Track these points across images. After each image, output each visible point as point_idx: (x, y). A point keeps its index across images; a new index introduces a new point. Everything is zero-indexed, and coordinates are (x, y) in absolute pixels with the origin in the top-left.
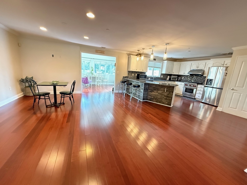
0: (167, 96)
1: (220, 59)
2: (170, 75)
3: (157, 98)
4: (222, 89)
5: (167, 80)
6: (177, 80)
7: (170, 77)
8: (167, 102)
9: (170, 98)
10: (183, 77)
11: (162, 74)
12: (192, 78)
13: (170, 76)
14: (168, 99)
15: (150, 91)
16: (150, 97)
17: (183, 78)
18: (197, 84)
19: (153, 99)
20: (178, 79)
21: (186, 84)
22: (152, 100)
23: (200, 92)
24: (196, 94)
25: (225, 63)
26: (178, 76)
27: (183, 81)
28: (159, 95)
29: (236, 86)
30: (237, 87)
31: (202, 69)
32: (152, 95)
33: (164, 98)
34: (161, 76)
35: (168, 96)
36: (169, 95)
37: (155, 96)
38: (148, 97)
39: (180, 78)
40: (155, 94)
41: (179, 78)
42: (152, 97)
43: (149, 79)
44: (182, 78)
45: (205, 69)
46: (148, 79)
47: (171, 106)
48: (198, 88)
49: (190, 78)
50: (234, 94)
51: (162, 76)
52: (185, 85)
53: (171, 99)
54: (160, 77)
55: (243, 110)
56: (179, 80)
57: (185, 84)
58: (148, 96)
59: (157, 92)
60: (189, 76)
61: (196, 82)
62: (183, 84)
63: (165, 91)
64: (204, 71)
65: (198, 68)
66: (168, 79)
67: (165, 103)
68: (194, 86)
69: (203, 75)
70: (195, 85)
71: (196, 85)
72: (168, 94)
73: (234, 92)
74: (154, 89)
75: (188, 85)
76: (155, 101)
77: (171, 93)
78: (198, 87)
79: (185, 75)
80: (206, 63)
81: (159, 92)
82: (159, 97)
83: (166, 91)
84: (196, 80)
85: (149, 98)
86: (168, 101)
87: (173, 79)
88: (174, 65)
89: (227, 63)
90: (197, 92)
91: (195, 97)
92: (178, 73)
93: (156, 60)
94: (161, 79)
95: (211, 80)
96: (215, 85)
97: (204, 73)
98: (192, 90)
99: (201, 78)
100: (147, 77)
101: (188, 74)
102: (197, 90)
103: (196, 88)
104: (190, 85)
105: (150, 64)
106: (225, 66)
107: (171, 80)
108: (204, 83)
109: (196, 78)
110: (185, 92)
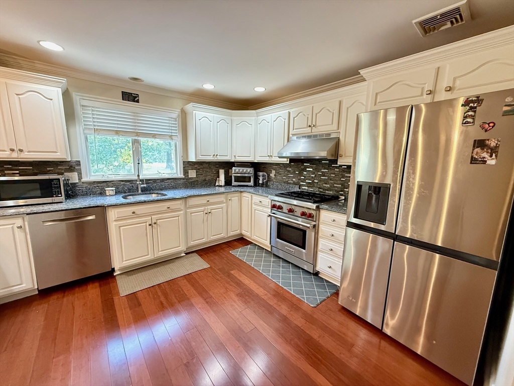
2: (229, 166)
5: (219, 186)
6: (252, 183)
7: (227, 175)
10: (272, 169)
11: (188, 165)
12: (301, 174)
17: (272, 174)
18: (314, 206)
20: (256, 179)
21: (278, 204)
23: (332, 245)
25: (445, 84)
26: (257, 167)
31: (329, 135)
39: (263, 176)
41: (261, 174)
43: (108, 193)
44: (269, 176)
45: (342, 130)
46: (105, 195)
48: (322, 228)
49: (294, 173)
51: (192, 174)
52: (274, 206)
54: (182, 176)
56: (260, 182)
57: (274, 203)
62: (267, 202)
64: (339, 139)
65: (316, 131)
66: (222, 183)
68: (304, 214)
69: (335, 161)
70: (307, 211)
71: (313, 212)
75: (285, 208)
78: (321, 221)
79: (279, 164)
80: (340, 102)
84: (313, 181)
87: (238, 179)
88: (234, 125)
89: (455, 79)
90: (322, 243)
91: (315, 266)
92: (252, 155)
93: (138, 101)
94: (188, 183)
95: (379, 192)
96: (405, 220)
97: (340, 152)
98: (301, 233)
99: (332, 171)
100: (99, 185)
101: (280, 157)
102: (320, 234)
103: (314, 226)
104: (290, 207)
105: (97, 118)
106: (442, 96)
107: (234, 183)
108: (343, 198)
109: (313, 173)
110: (279, 237)
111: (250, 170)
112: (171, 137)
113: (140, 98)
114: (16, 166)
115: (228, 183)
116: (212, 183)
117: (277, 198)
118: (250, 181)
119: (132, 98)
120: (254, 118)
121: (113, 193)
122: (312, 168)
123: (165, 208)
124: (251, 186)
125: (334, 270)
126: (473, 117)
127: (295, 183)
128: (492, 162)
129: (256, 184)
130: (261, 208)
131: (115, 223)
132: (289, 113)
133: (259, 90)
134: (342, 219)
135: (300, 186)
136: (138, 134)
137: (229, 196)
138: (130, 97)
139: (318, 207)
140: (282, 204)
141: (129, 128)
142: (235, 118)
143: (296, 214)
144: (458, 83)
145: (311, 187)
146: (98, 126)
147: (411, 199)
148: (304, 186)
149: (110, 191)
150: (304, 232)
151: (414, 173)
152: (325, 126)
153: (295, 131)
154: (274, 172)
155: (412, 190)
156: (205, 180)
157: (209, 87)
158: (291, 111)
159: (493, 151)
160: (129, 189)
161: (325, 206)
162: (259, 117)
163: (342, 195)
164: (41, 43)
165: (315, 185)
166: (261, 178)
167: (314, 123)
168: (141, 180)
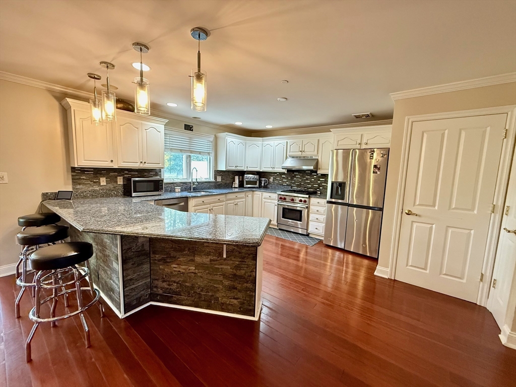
0: (235, 275)
1: (351, 128)
2: (241, 173)
3: (193, 287)
4: (381, 209)
5: (235, 188)
6: (257, 185)
7: (241, 180)
8: (235, 302)
9: (247, 282)
10: (271, 176)
11: (218, 173)
12: (292, 179)
13: (241, 177)
14: (239, 286)
15: (159, 260)
16: (165, 285)
17: (271, 180)
18: (307, 196)
19: (178, 294)
20: (260, 183)
21: (283, 197)
22: (175, 297)
23: (317, 216)
24: (310, 223)
25: (364, 141)
26: (261, 174)
27: (274, 190)
28: (200, 273)
29: (417, 203)
30: (419, 205)
31: (312, 157)
32: (171, 275)
33: (225, 286)
34: (215, 178)
35: (238, 273)
36: (243, 272)
37: (185, 281)
38: (156, 287)
39: (264, 181)
40: (182, 268)
41: (263, 179)
42: (174, 286)
43: (177, 190)
44: (269, 180)
45: (320, 155)
46: (174, 191)
47: (254, 316)
48: (311, 207)
49: (287, 178)
50: (415, 225)
51: (219, 179)
52: (281, 198)
53: (249, 285)
54: (213, 180)
55: (444, 273)
56: (263, 185)
57: (280, 196)
58: (156, 282)
59: (193, 261)
60: (284, 174)
61: (303, 189)
62: (275, 196)
63: (221, 254)
64: (318, 160)
65: (304, 154)
66: (237, 185)
67: (230, 307)
68: (301, 201)
69: (316, 172)
70: (303, 199)
71: (307, 199)
72: (237, 267)
73: (413, 222)
74: (175, 250)
75: (288, 199)
76: (190, 302)
77: (251, 263)
78: (311, 204)
79: (276, 173)
80: (318, 140)
81: (198, 259)
82: (200, 283)
83: (227, 252)
84: (301, 184)
85: (161, 292)
86: (240, 295)
87: (248, 183)
88: (247, 146)
89: (368, 140)
90: (311, 216)
91: (307, 230)
92: (259, 166)
93: (192, 130)
94: (217, 186)
95: (342, 185)
96: (353, 197)
97: (319, 167)
98: (299, 213)
99: (312, 177)
100: (170, 185)
101: (283, 169)
102: (310, 212)
103: (307, 207)
104: (291, 198)
105: (172, 142)
106: (364, 147)
107: (245, 186)
108: (319, 192)
109: (301, 179)
110: (283, 217)
111: (256, 177)
112: (209, 153)
113: (194, 128)
114: (130, 172)
115: (241, 185)
116: (229, 186)
117: (283, 193)
118: (256, 184)
119: (189, 128)
120: (260, 142)
121: (180, 190)
122: (300, 175)
123: (217, 200)
124: (257, 188)
125: (319, 230)
126: (373, 157)
127: (287, 185)
128: (378, 173)
129: (260, 187)
130: (270, 201)
131: (193, 208)
132: (287, 142)
133: (269, 127)
134: (323, 201)
135: (292, 187)
136: (191, 152)
137: (247, 194)
138: (188, 128)
139: (309, 196)
140: (285, 197)
141: (187, 148)
142: (248, 142)
143: (295, 201)
144: (369, 141)
145: (299, 187)
146: (172, 146)
147: (354, 188)
148: (294, 186)
149: (178, 189)
150: (301, 212)
151: (355, 177)
152: (310, 152)
153: (291, 154)
154: (272, 178)
155: (355, 184)
156: (226, 183)
157: (238, 124)
158: (288, 141)
159: (379, 169)
160: (185, 189)
161: (313, 196)
162: (264, 142)
163: (318, 191)
164: (168, 104)
165: (302, 186)
166: (263, 182)
167: (303, 150)
168: (197, 182)
